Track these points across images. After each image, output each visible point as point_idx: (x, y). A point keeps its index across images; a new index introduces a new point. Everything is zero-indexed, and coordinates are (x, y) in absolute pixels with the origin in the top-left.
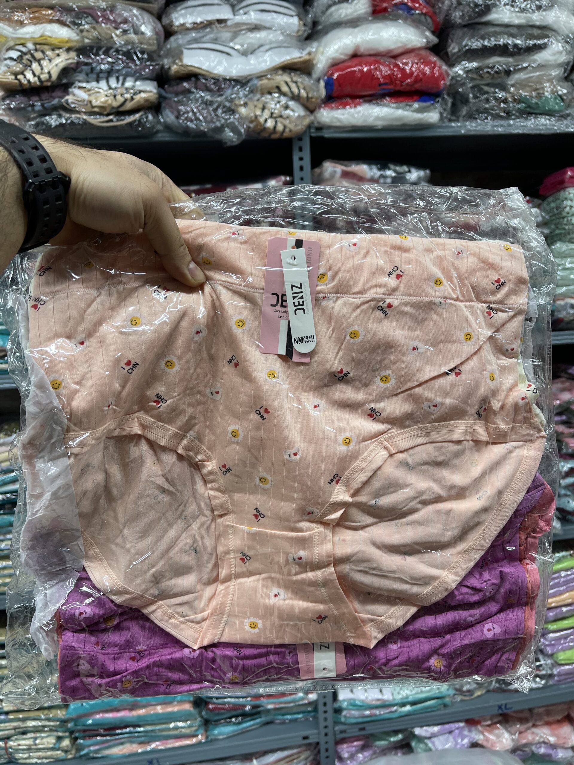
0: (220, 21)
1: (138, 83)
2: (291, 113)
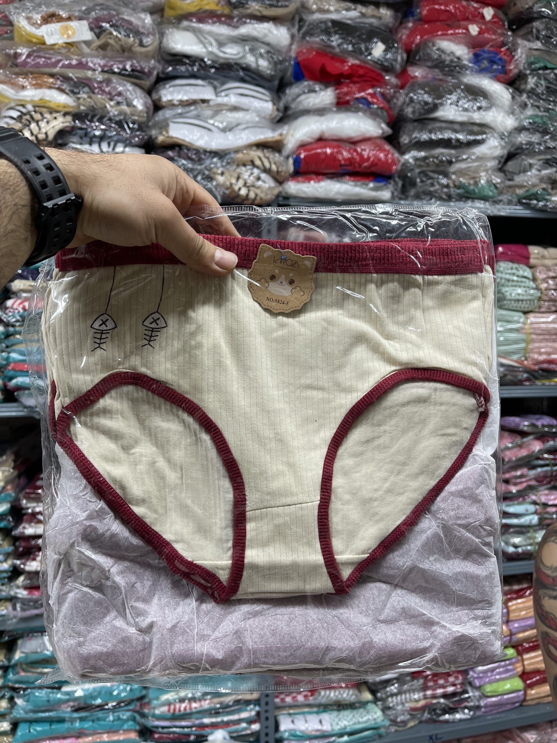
0: (203, 101)
1: (127, 149)
2: (263, 184)
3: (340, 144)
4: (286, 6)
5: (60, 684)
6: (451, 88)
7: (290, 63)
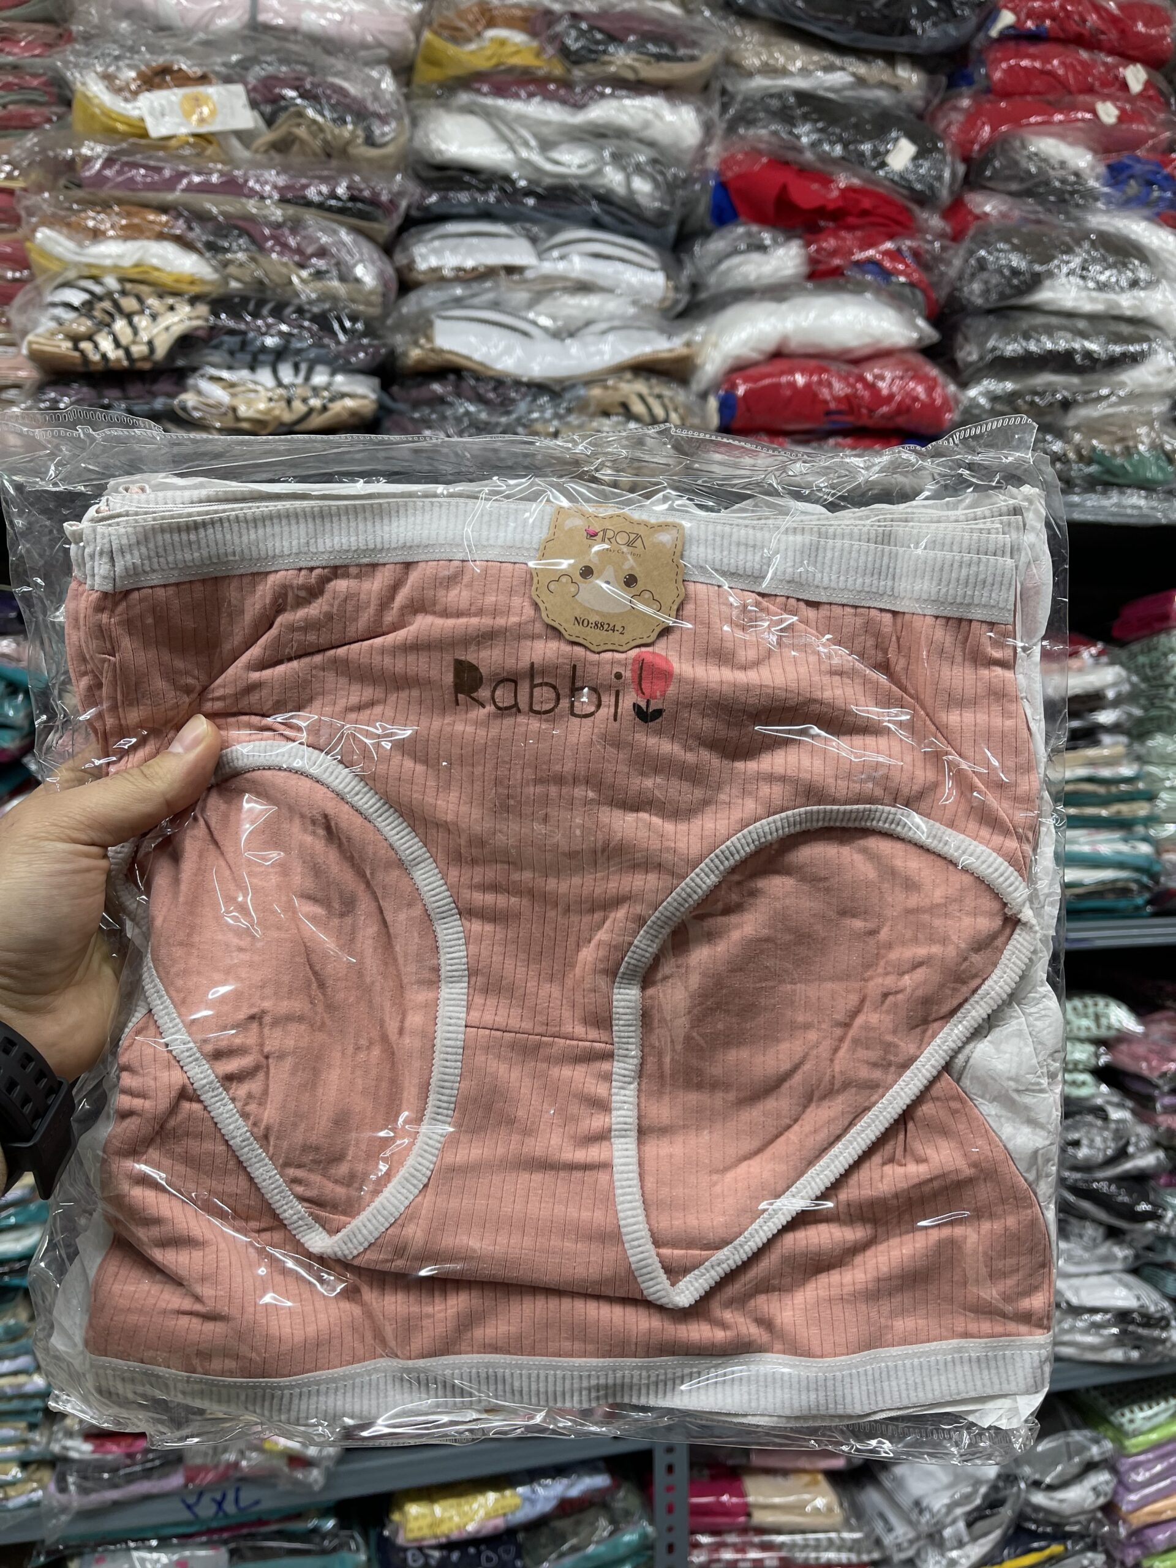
0: (510, 270)
1: (339, 378)
3: (824, 363)
4: (693, 59)
6: (1068, 239)
7: (704, 185)
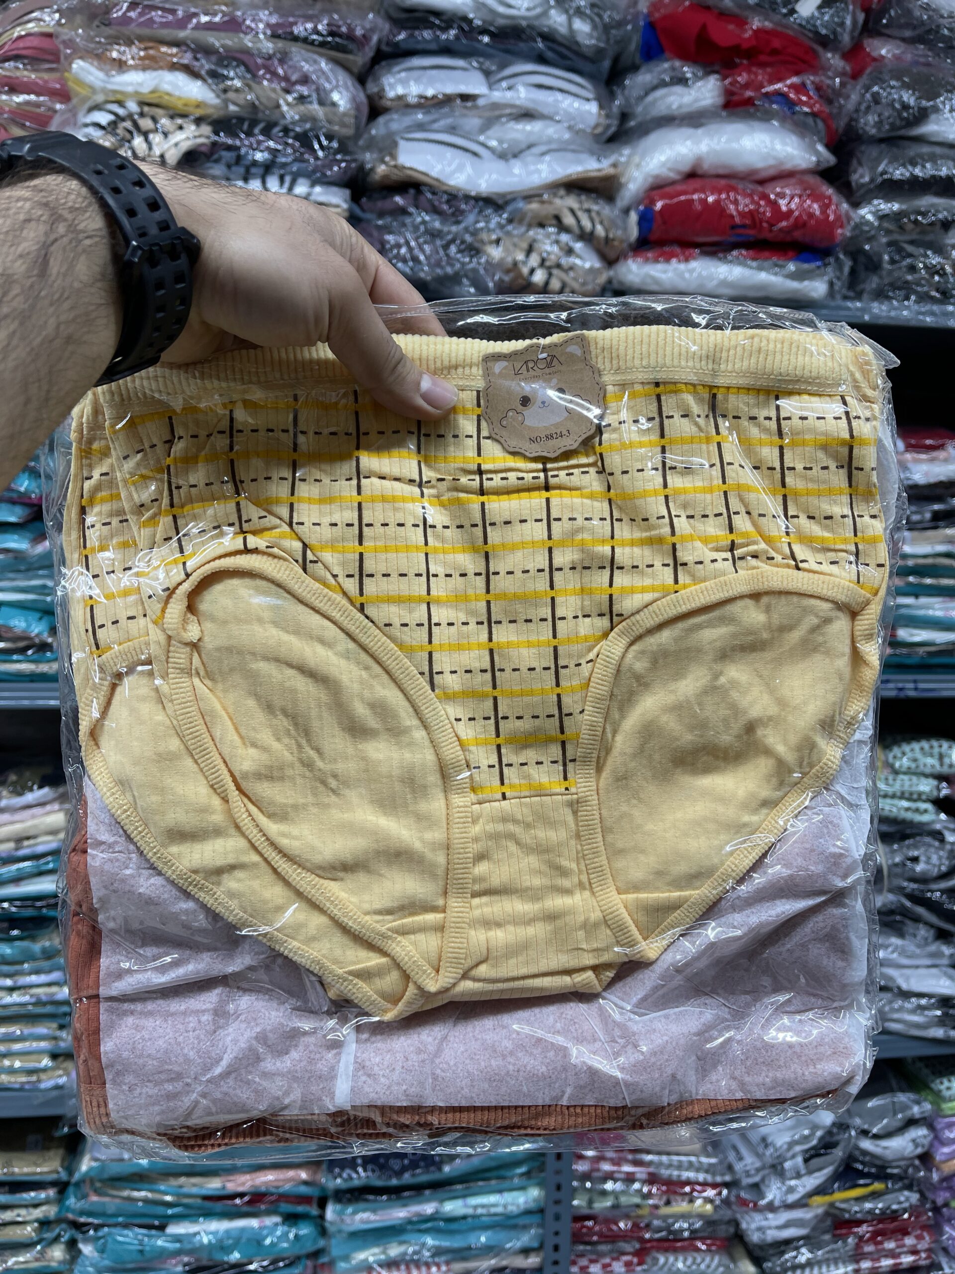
0: (465, 98)
1: (318, 189)
2: (578, 262)
3: (733, 182)
5: (164, 1221)
6: (952, 79)
7: (636, 26)
